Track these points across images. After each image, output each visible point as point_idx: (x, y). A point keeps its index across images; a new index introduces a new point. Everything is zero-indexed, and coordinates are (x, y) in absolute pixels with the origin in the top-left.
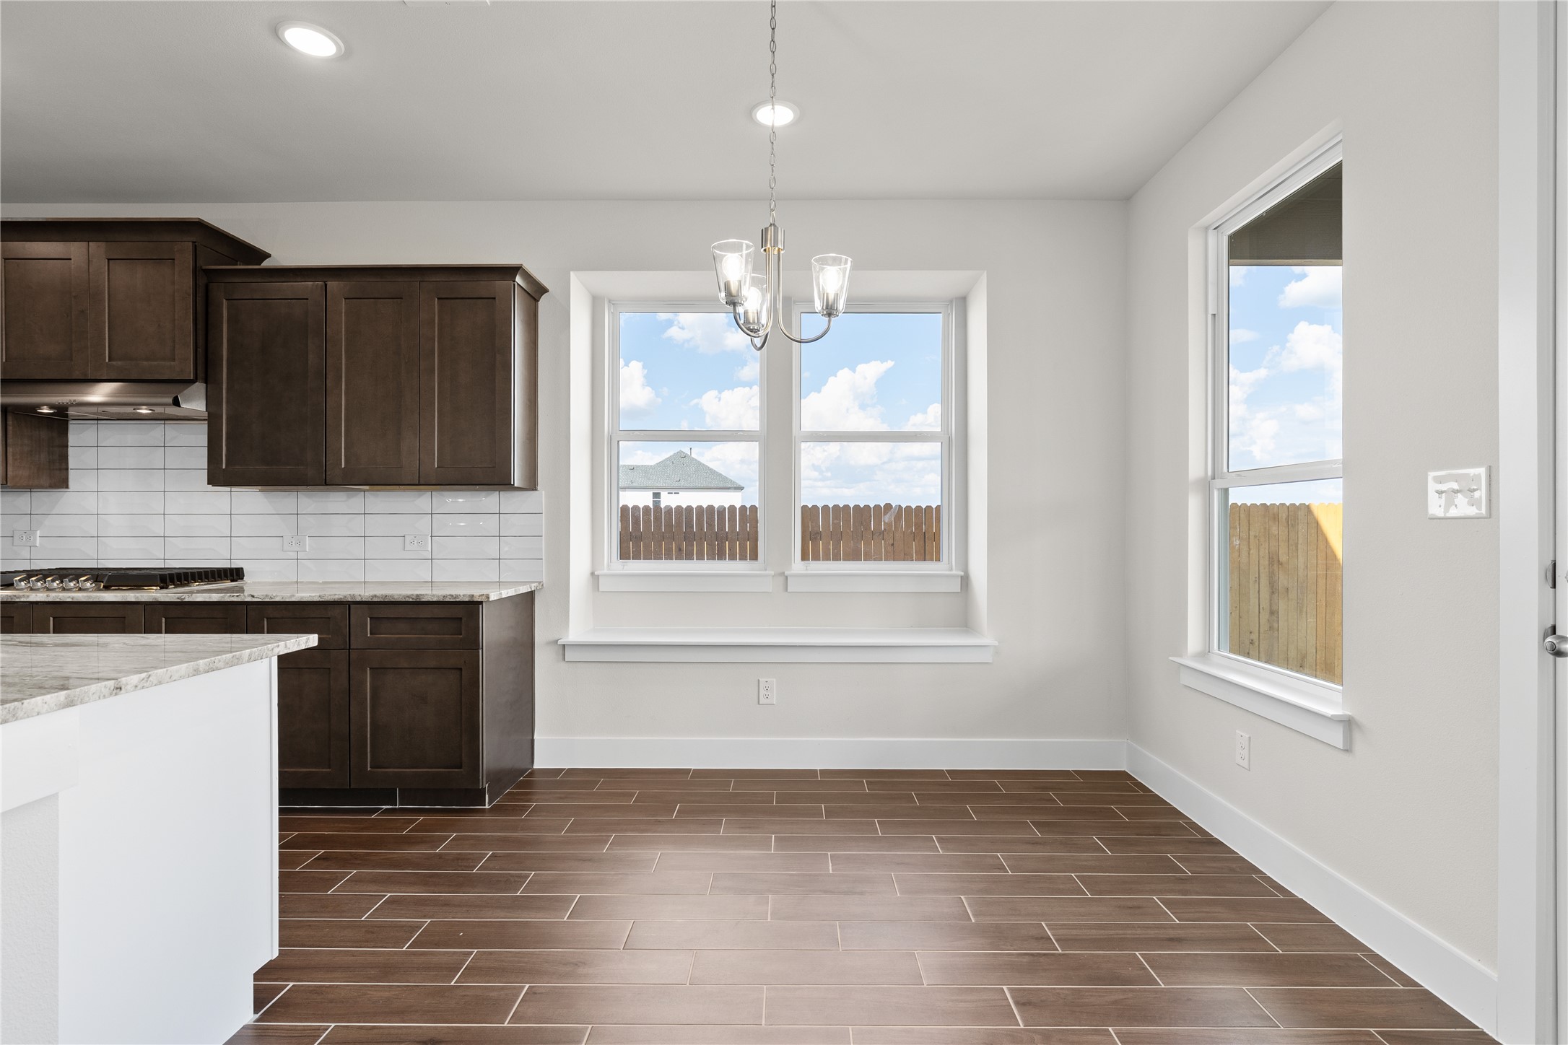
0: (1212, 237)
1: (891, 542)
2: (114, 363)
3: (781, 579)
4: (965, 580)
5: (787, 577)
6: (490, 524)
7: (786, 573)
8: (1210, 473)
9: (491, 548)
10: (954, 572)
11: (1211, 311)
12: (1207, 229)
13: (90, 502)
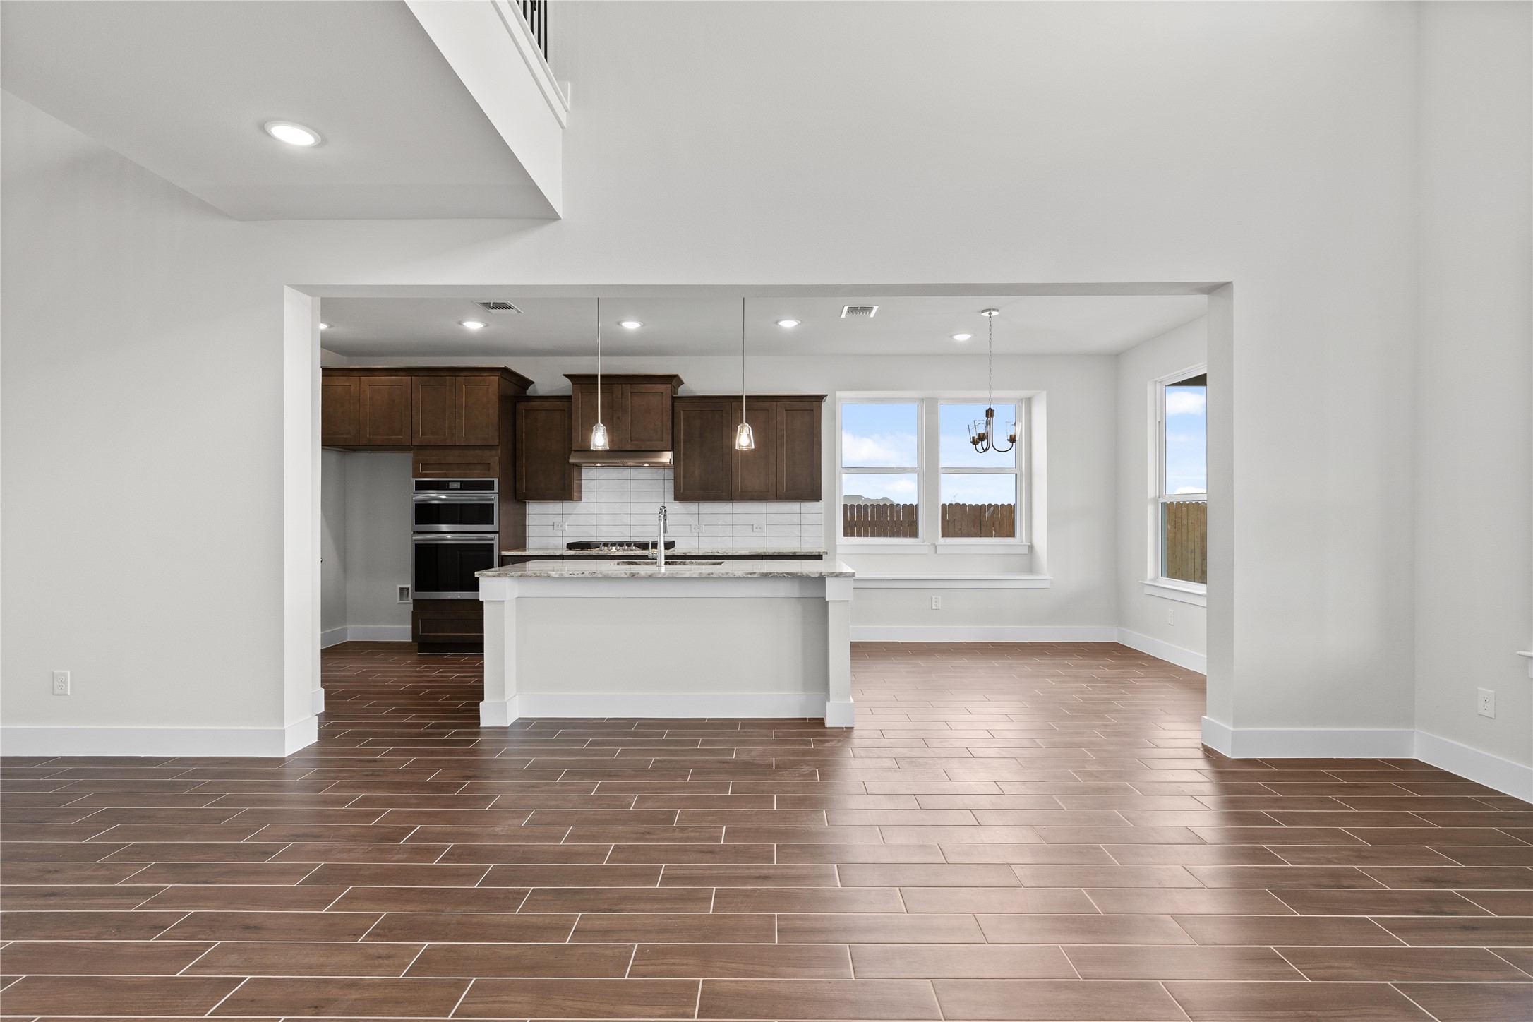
0: (1158, 386)
1: (959, 527)
2: (634, 442)
3: (933, 547)
4: (1031, 548)
5: (936, 547)
6: (796, 519)
7: (936, 544)
8: (1157, 495)
9: (797, 531)
10: (1024, 543)
11: (1158, 420)
12: (1156, 382)
13: (592, 508)
